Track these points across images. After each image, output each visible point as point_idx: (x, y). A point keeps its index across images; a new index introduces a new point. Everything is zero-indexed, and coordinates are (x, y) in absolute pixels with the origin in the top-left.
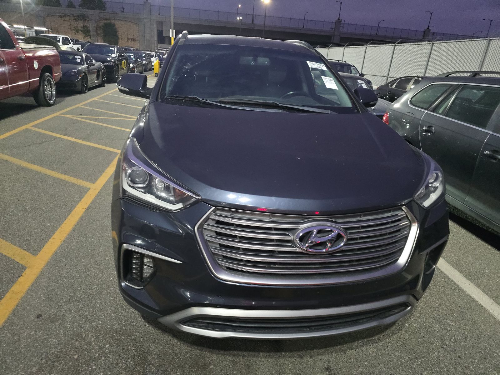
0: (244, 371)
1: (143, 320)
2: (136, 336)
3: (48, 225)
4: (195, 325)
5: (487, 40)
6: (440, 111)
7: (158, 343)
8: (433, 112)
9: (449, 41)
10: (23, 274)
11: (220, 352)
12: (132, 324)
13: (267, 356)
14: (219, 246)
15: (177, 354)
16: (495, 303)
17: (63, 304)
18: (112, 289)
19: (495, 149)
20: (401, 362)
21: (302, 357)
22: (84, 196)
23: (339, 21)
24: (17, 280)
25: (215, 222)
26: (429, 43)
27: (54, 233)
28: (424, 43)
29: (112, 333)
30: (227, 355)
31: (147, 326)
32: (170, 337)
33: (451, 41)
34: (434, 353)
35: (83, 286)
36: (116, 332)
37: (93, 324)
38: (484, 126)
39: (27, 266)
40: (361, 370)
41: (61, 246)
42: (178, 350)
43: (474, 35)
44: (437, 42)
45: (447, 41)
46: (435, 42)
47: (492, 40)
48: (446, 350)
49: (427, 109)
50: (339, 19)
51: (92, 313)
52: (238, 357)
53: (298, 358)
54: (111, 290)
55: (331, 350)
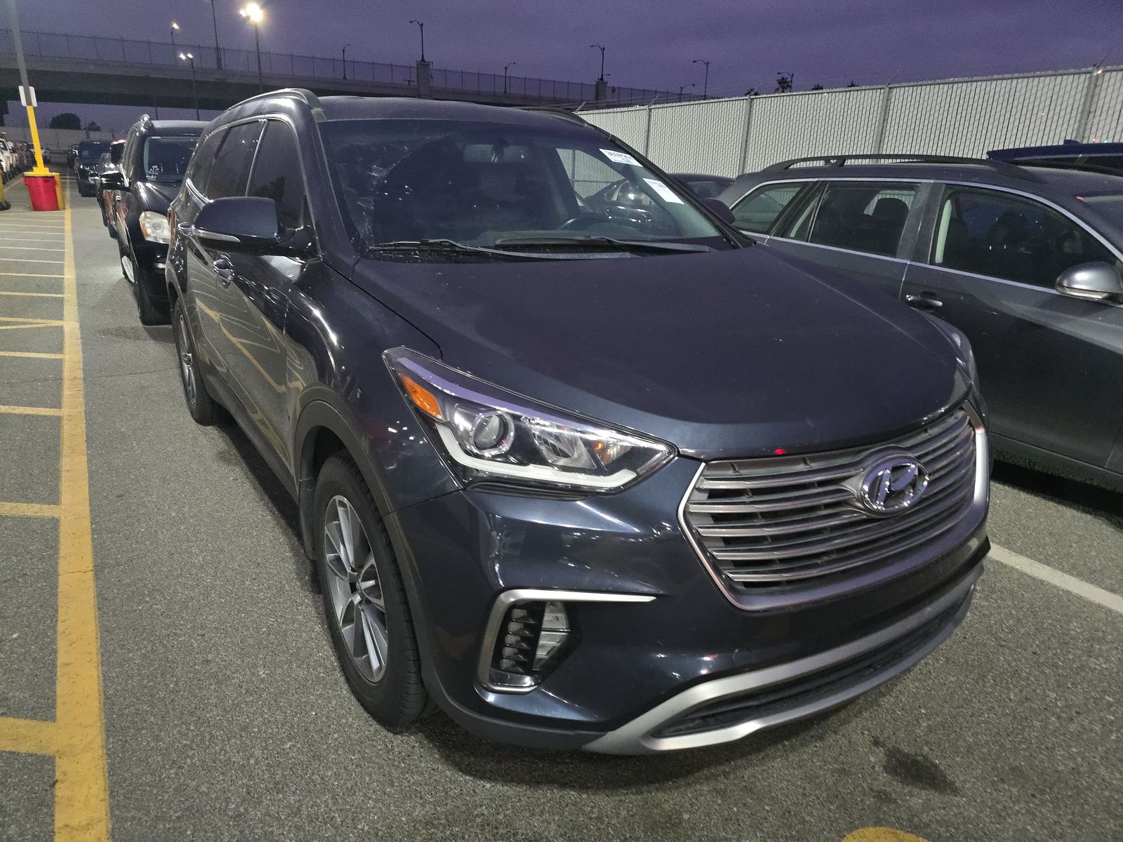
0: (748, 799)
1: (468, 777)
2: (483, 814)
3: (15, 636)
4: (682, 730)
5: (746, 99)
6: (793, 234)
7: (542, 813)
8: (782, 237)
9: (679, 104)
10: (58, 776)
11: (676, 782)
12: (451, 793)
13: (763, 758)
14: (723, 544)
15: (599, 819)
16: (1014, 554)
17: (242, 810)
18: (336, 736)
19: (927, 290)
20: (967, 689)
21: (821, 738)
22: (56, 540)
23: (423, 64)
24: (54, 796)
25: (707, 495)
26: (642, 108)
27: (55, 652)
28: (633, 108)
29: (423, 828)
30: (695, 783)
31: (488, 786)
32: (555, 791)
33: (683, 103)
34: (998, 659)
35: (258, 753)
36: (428, 823)
37: (360, 827)
38: (893, 254)
39: (50, 751)
40: (925, 724)
41: (106, 678)
42: (595, 810)
43: (683, 92)
44: (658, 106)
45: (674, 104)
46: (653, 106)
47: (755, 100)
48: (1009, 648)
49: (767, 233)
50: (423, 60)
51: (335, 804)
52: (717, 780)
53: (816, 741)
54: (336, 739)
55: (855, 707)
